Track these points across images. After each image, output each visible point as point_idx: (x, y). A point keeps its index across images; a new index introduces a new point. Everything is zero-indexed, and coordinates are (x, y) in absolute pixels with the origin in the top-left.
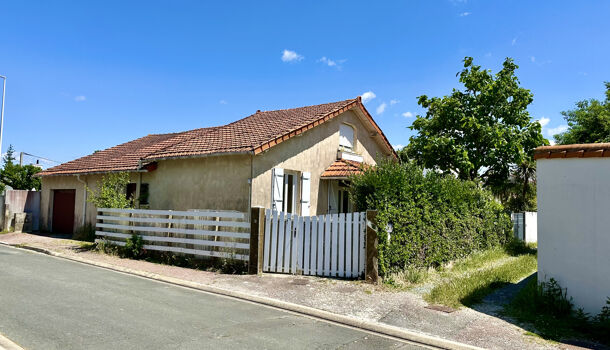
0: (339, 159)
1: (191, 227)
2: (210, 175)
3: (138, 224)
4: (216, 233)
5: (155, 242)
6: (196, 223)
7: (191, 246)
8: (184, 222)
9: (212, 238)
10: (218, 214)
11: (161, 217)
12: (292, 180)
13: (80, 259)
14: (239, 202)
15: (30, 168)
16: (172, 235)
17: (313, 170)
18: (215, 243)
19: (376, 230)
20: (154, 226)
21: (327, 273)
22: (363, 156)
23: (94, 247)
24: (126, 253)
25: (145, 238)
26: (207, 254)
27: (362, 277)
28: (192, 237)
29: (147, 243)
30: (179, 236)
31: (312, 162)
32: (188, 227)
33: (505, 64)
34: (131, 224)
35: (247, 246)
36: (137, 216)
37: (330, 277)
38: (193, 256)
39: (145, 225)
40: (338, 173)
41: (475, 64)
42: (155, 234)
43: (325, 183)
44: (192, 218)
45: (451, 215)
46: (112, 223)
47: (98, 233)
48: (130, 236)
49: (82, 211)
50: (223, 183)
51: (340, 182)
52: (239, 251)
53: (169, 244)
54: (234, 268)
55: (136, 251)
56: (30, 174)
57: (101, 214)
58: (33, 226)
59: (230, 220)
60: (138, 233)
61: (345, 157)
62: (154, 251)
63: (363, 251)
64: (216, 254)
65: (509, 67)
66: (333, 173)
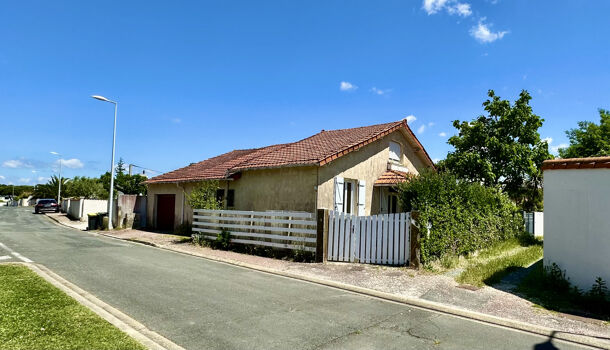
0: (389, 170)
1: (269, 225)
2: (284, 182)
3: (226, 222)
4: (289, 230)
5: (240, 236)
6: (273, 221)
7: (269, 240)
8: (263, 220)
9: (286, 234)
10: (291, 214)
11: (246, 216)
12: (350, 186)
13: (180, 250)
14: (307, 204)
15: (138, 177)
16: (253, 231)
17: (368, 178)
18: (288, 238)
19: (419, 227)
20: (239, 223)
21: (379, 261)
22: (408, 168)
23: (191, 240)
24: (216, 245)
25: (233, 233)
26: (282, 246)
27: (407, 264)
28: (269, 232)
29: (234, 237)
30: (260, 232)
31: (367, 172)
32: (266, 225)
33: (522, 94)
34: (220, 222)
35: (314, 240)
36: (225, 215)
37: (381, 264)
38: (271, 248)
39: (232, 223)
40: (388, 181)
41: (496, 95)
42: (240, 230)
43: (377, 190)
44: (270, 218)
45: (477, 215)
46: (205, 221)
47: (194, 229)
48: (220, 232)
49: (180, 212)
51: (390, 189)
52: (307, 244)
53: (252, 238)
54: (304, 258)
55: (225, 244)
56: (137, 181)
57: (196, 214)
58: (141, 224)
59: (300, 219)
60: (227, 229)
61: (394, 168)
62: (239, 244)
63: (408, 244)
64: (289, 247)
65: (525, 98)
66: (384, 181)
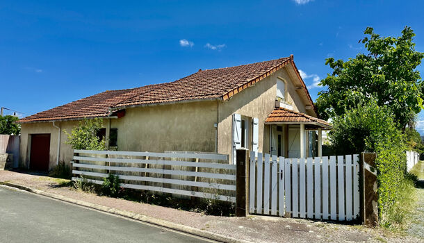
0: (277, 107)
1: (169, 168)
3: (114, 165)
4: (196, 174)
5: (132, 181)
6: (173, 163)
7: (169, 186)
8: (161, 162)
9: (192, 179)
10: (196, 155)
11: (138, 157)
15: (10, 118)
16: (148, 175)
17: (260, 116)
18: (195, 184)
19: (375, 173)
20: (130, 166)
23: (71, 184)
24: (102, 191)
25: (122, 177)
26: (188, 193)
27: (357, 221)
28: (169, 177)
29: (123, 181)
30: (156, 176)
32: (164, 167)
34: (107, 164)
35: (233, 188)
36: (113, 157)
39: (121, 165)
42: (131, 174)
43: (268, 128)
44: (170, 159)
46: (87, 163)
47: (74, 172)
48: (107, 176)
50: (189, 127)
52: (225, 193)
53: (146, 183)
54: (220, 209)
55: (113, 190)
56: (10, 122)
57: (77, 155)
59: (210, 161)
60: (114, 172)
61: (282, 106)
63: (357, 194)
64: (198, 194)
